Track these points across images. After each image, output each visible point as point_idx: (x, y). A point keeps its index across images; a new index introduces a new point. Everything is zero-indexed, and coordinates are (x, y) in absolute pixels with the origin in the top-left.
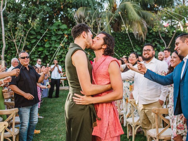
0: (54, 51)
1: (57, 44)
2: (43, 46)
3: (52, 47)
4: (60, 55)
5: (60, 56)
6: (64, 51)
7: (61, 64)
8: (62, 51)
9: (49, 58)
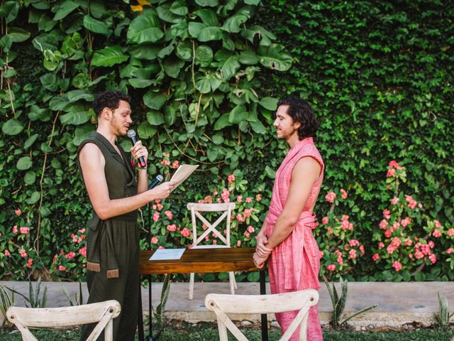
0: (181, 66)
1: (198, 20)
2: (120, 41)
3: (172, 43)
4: (218, 92)
5: (218, 100)
6: (243, 67)
7: (223, 145)
8: (229, 68)
9: (154, 111)
